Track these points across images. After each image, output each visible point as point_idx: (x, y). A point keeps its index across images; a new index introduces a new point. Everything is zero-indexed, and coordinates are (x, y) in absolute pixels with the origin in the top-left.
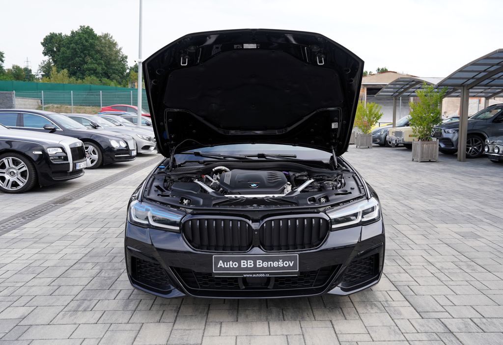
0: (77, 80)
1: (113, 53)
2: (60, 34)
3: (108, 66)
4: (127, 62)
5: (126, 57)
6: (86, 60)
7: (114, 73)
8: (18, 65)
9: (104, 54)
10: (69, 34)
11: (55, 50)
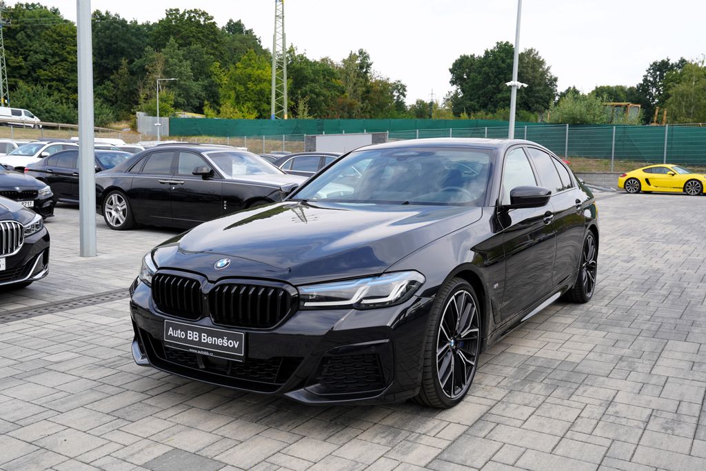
0: (487, 114)
1: (538, 75)
2: (472, 56)
3: (530, 94)
4: (556, 86)
5: (556, 80)
6: (500, 87)
7: (537, 102)
8: (423, 99)
9: (525, 78)
10: (482, 54)
11: (465, 77)
